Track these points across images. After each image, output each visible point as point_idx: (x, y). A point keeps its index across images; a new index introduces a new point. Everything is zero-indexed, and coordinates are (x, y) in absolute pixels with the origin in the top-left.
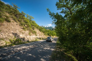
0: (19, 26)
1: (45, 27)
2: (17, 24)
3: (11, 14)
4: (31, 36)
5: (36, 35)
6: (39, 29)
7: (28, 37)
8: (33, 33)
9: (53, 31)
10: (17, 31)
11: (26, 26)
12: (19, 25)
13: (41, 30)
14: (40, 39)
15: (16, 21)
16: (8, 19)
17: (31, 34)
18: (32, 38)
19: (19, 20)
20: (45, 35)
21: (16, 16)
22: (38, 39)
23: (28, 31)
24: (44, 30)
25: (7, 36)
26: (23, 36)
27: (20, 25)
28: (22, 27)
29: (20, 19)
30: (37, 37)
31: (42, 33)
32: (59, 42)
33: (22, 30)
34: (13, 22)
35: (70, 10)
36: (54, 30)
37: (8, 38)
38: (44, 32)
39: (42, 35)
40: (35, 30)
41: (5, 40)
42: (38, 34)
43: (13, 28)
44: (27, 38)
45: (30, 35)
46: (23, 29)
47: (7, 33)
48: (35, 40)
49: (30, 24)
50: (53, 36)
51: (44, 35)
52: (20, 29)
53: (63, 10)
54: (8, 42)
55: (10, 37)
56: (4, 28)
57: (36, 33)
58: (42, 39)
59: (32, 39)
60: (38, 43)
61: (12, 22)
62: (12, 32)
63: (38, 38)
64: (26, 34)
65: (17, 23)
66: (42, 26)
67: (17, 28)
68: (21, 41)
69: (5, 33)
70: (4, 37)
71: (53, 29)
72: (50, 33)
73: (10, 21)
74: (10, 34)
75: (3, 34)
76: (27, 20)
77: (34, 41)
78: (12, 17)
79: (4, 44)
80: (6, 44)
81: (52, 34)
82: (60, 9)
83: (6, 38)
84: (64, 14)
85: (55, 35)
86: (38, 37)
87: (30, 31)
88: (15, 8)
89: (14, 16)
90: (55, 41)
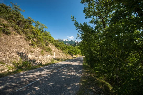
0: (25, 41)
1: (64, 40)
2: (21, 38)
3: (11, 20)
4: (45, 56)
5: (52, 55)
6: (55, 45)
7: (39, 57)
8: (46, 51)
9: (76, 47)
10: (23, 48)
11: (35, 39)
12: (25, 39)
13: (58, 46)
14: (58, 60)
15: (19, 33)
16: (7, 30)
17: (44, 52)
18: (46, 58)
19: (23, 31)
20: (65, 54)
21: (18, 24)
22: (55, 61)
23: (40, 49)
24: (63, 45)
25: (8, 57)
26: (33, 57)
27: (27, 38)
28: (30, 43)
29: (25, 30)
30: (53, 57)
31: (60, 51)
32: (87, 64)
33: (29, 46)
34: (15, 34)
35: (102, 19)
36: (77, 45)
37: (11, 60)
38: (62, 49)
39: (60, 54)
40: (50, 46)
41: (6, 64)
42: (55, 53)
43: (16, 43)
44: (38, 60)
45: (43, 55)
46: (31, 46)
47: (8, 53)
48: (50, 62)
49: (41, 37)
50: (76, 54)
51: (63, 54)
52: (26, 45)
53: (93, 19)
54: (11, 66)
55: (14, 58)
56: (2, 45)
57: (50, 51)
58: (60, 60)
59: (45, 60)
60: (57, 67)
61: (13, 34)
62: (15, 50)
63: (54, 59)
64: (37, 52)
65: (21, 35)
66: (58, 40)
67: (22, 44)
68: (31, 65)
69: (4, 53)
70: (4, 59)
71: (76, 43)
72: (72, 51)
73: (10, 33)
74: (13, 55)
75: (2, 55)
76: (37, 31)
77: (50, 64)
78: (12, 27)
79: (6, 70)
80: (8, 70)
81: (74, 52)
82: (89, 18)
83: (7, 61)
84: (95, 24)
85: (78, 53)
86: (55, 57)
87: (42, 48)
88: (17, 11)
89: (15, 24)
90: (81, 62)
